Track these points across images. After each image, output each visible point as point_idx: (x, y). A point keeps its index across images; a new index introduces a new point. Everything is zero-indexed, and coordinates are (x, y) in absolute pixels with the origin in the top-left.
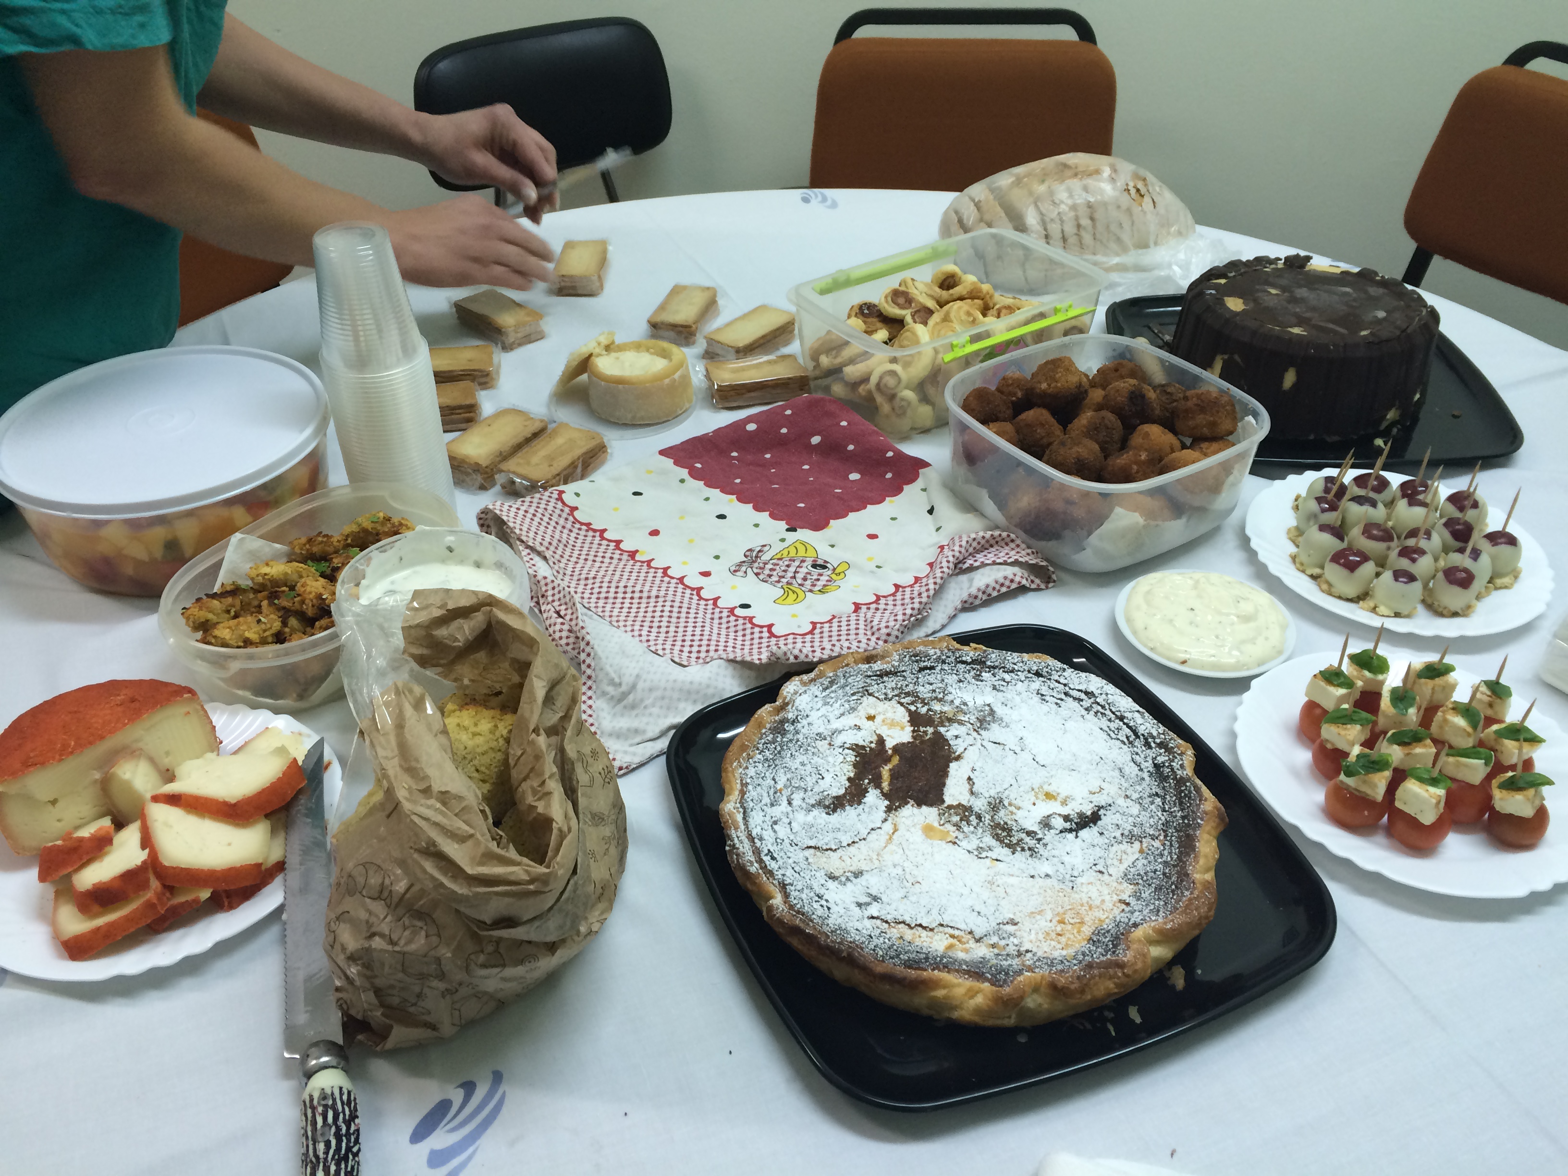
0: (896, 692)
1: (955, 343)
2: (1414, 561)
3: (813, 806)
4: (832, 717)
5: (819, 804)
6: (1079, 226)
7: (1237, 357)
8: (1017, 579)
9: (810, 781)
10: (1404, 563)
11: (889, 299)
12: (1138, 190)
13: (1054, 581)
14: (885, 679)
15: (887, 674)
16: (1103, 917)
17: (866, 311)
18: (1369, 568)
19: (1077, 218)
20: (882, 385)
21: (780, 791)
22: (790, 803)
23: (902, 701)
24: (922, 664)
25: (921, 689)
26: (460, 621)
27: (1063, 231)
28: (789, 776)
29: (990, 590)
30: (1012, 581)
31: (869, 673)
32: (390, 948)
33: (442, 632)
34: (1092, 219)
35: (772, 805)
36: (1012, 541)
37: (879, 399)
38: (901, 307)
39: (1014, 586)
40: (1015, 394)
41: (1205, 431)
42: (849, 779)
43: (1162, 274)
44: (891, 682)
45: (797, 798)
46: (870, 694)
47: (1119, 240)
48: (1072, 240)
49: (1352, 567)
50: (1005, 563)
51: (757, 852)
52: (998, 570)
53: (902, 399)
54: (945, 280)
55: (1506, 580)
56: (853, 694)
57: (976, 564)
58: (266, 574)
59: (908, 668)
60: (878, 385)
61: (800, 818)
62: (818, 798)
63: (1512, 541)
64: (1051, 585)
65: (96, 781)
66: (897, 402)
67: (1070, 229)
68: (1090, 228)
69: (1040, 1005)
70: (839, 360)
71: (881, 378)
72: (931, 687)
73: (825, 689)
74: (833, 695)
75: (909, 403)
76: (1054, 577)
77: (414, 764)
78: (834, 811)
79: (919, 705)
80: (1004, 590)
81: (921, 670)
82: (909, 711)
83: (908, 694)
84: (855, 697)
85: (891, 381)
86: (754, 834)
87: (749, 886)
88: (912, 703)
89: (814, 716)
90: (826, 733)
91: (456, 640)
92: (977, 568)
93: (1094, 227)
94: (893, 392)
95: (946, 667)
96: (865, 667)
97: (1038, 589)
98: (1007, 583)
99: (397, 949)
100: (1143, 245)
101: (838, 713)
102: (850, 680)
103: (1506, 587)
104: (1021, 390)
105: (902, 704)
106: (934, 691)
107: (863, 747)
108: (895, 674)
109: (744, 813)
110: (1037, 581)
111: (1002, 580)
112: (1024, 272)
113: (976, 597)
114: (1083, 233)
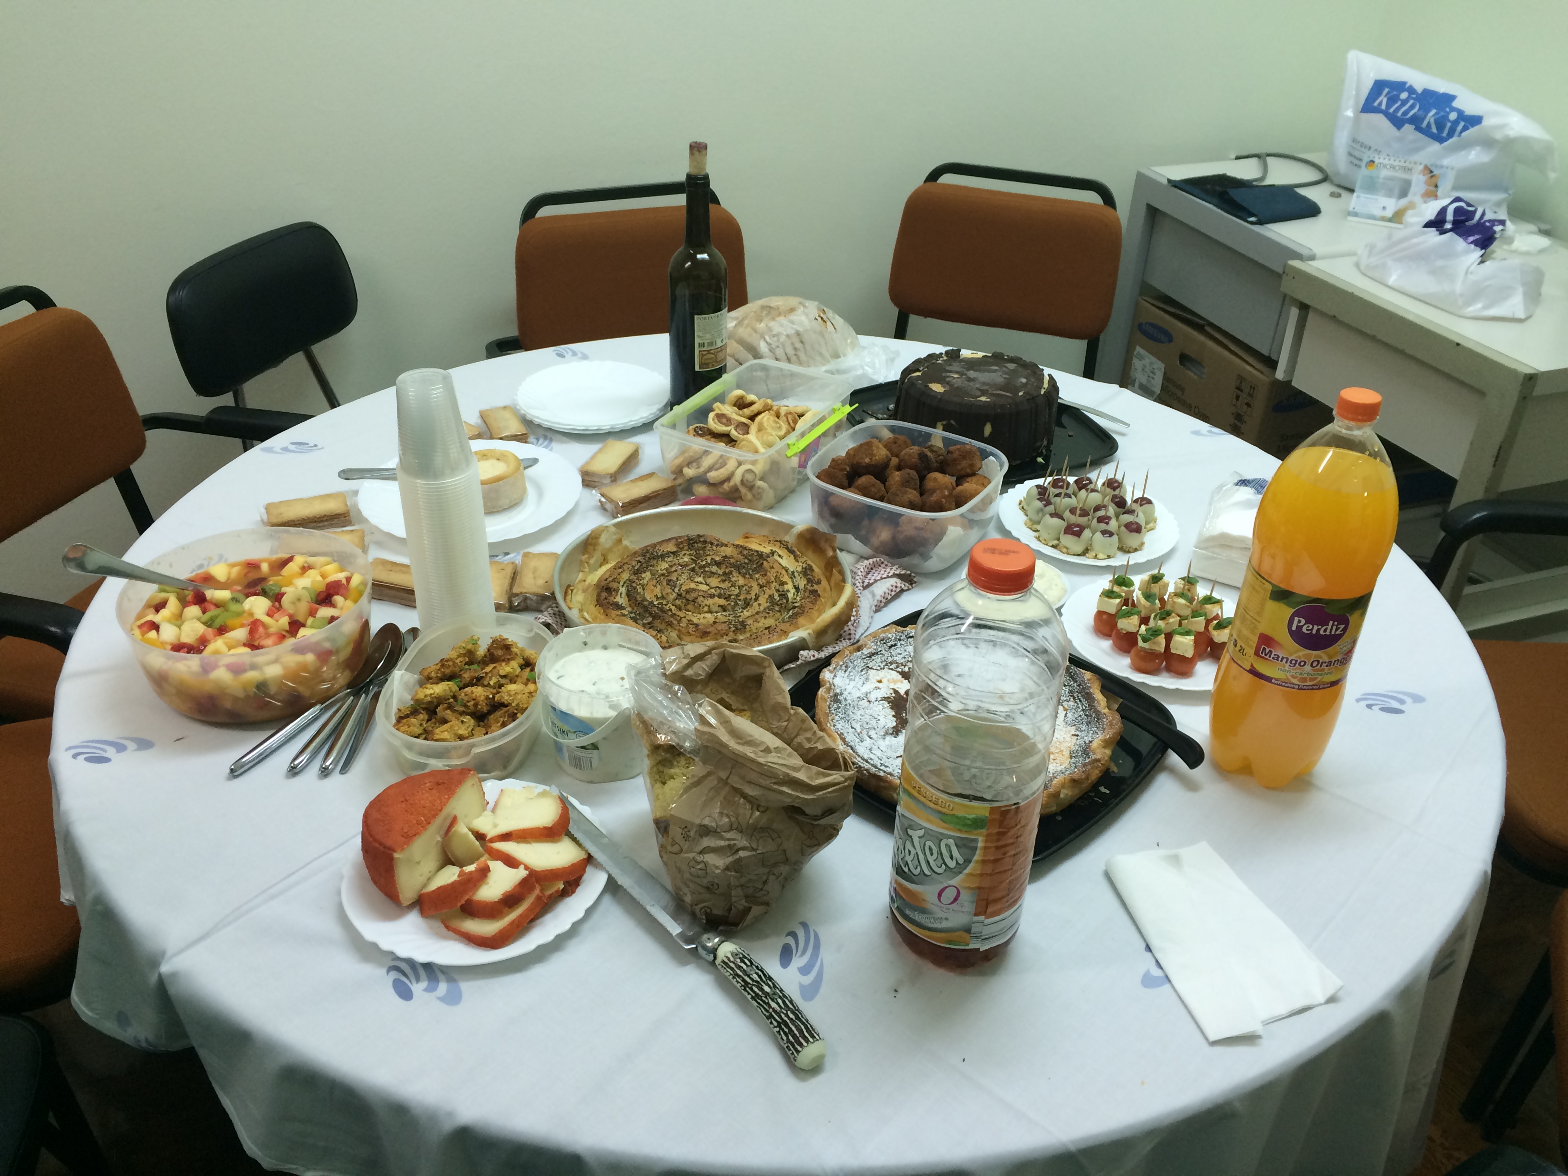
0: (884, 664)
1: (790, 443)
2: (1107, 523)
3: (884, 735)
4: (859, 686)
5: (887, 733)
6: (795, 349)
8: (899, 585)
9: (873, 723)
10: (1103, 526)
11: (716, 421)
12: (822, 318)
13: (916, 582)
14: (873, 657)
15: (873, 654)
17: (700, 432)
18: (1087, 533)
19: (793, 344)
20: (745, 479)
21: (861, 732)
22: (871, 738)
23: (891, 667)
24: (889, 644)
25: (896, 658)
26: (699, 663)
27: (786, 354)
28: (860, 724)
29: (887, 596)
30: (896, 587)
31: (864, 657)
32: (754, 853)
33: (689, 672)
34: (802, 342)
35: (862, 742)
36: (882, 563)
37: (743, 490)
38: (727, 425)
39: (898, 590)
40: (845, 469)
41: (968, 471)
42: (894, 716)
43: (858, 373)
44: (878, 659)
45: (872, 733)
46: (871, 668)
47: (820, 354)
48: (794, 359)
49: (1078, 534)
50: (888, 577)
51: (875, 767)
52: (885, 582)
53: (759, 488)
54: (737, 401)
55: (1151, 525)
56: (862, 671)
57: (871, 581)
59: (881, 648)
60: (742, 481)
61: (883, 744)
62: (884, 730)
63: (1149, 502)
64: (914, 585)
66: (755, 491)
67: (790, 351)
68: (802, 349)
70: (702, 470)
71: (743, 476)
72: (902, 656)
73: (845, 671)
74: (851, 674)
75: (763, 489)
76: (915, 579)
78: (897, 734)
79: (902, 667)
80: (893, 593)
81: (890, 647)
82: (898, 672)
83: (891, 663)
84: (863, 673)
85: (749, 477)
86: (866, 758)
87: (882, 784)
88: (897, 667)
89: (849, 688)
90: (862, 696)
92: (872, 584)
93: (804, 348)
94: (752, 484)
95: (902, 642)
96: (859, 653)
97: (909, 589)
98: (894, 589)
100: (836, 356)
101: (861, 683)
102: (855, 663)
103: (1152, 529)
104: (848, 466)
105: (892, 669)
106: (904, 658)
107: (889, 698)
108: (877, 653)
109: (852, 748)
110: (907, 584)
111: (891, 588)
112: (767, 385)
113: (881, 601)
114: (799, 353)
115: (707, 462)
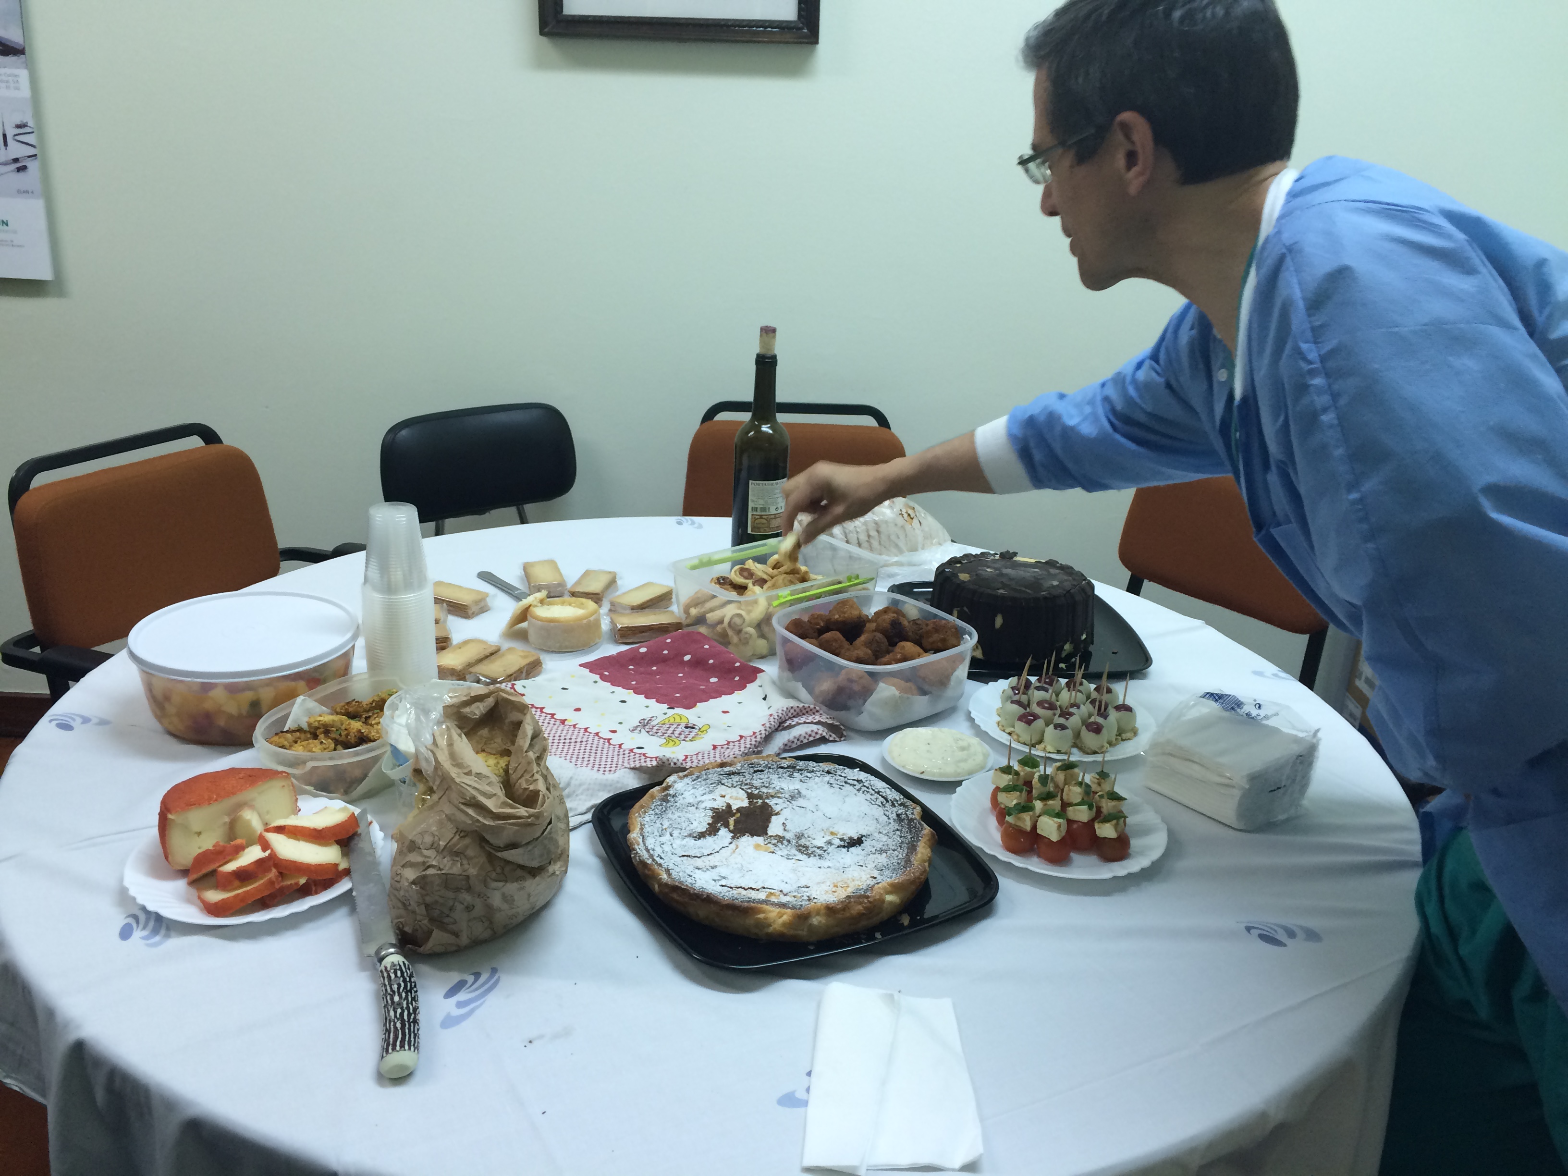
0: (739, 783)
1: (780, 594)
2: (1067, 719)
3: (686, 836)
4: (697, 794)
5: (690, 835)
6: (869, 536)
7: (965, 609)
8: (820, 732)
9: (684, 825)
10: (1062, 721)
11: (738, 573)
12: (909, 515)
13: (845, 736)
14: (732, 776)
15: (734, 773)
16: (860, 884)
17: (722, 581)
18: (1040, 723)
19: (867, 531)
20: (732, 622)
21: (666, 829)
22: (671, 835)
23: (743, 787)
24: (756, 769)
25: (755, 782)
26: (478, 704)
27: (858, 539)
28: (670, 822)
29: (802, 738)
30: (816, 733)
31: (722, 773)
32: (439, 872)
33: (467, 710)
34: (878, 531)
35: (660, 836)
36: (817, 711)
37: (730, 633)
38: (746, 578)
39: (818, 737)
40: (818, 624)
41: (940, 645)
42: (709, 824)
43: (926, 567)
44: (736, 778)
45: (676, 833)
46: (723, 784)
47: (897, 546)
48: (865, 544)
49: (1029, 723)
50: (812, 723)
51: (651, 856)
52: (808, 727)
53: (746, 633)
54: (776, 564)
55: (1128, 735)
56: (711, 784)
57: (793, 723)
58: (320, 721)
59: (748, 771)
60: (729, 624)
61: (678, 843)
62: (689, 833)
63: (1128, 709)
64: (843, 739)
65: (225, 823)
66: (742, 635)
67: (863, 537)
68: (877, 537)
69: (820, 922)
70: (703, 610)
71: (731, 618)
72: (761, 781)
73: (694, 781)
74: (698, 783)
75: (751, 635)
76: (845, 733)
77: (460, 761)
78: (699, 839)
79: (753, 790)
80: (811, 739)
81: (755, 772)
82: (747, 793)
83: (746, 784)
84: (713, 785)
85: (738, 621)
86: (649, 848)
87: (646, 872)
88: (749, 789)
89: (686, 794)
90: (694, 803)
91: (475, 714)
92: (794, 726)
93: (879, 537)
94: (740, 628)
95: (771, 770)
96: (719, 769)
97: (834, 741)
98: (813, 734)
99: (443, 872)
100: (914, 549)
101: (702, 793)
102: (709, 776)
103: (1129, 739)
104: (823, 621)
105: (742, 789)
106: (763, 783)
107: (718, 809)
108: (739, 774)
109: (643, 838)
110: (834, 735)
111: (810, 733)
112: (833, 566)
113: (793, 742)
114: (872, 541)
115: (709, 605)
